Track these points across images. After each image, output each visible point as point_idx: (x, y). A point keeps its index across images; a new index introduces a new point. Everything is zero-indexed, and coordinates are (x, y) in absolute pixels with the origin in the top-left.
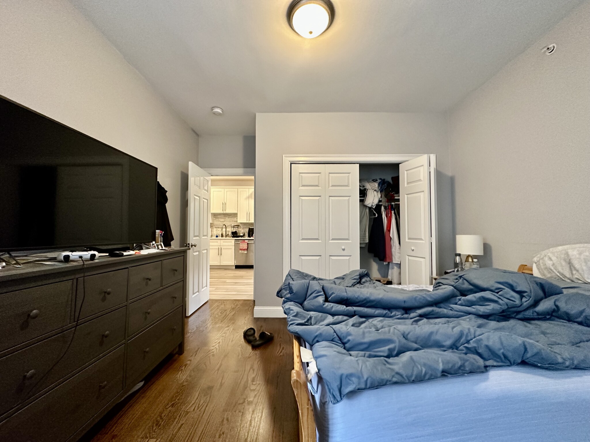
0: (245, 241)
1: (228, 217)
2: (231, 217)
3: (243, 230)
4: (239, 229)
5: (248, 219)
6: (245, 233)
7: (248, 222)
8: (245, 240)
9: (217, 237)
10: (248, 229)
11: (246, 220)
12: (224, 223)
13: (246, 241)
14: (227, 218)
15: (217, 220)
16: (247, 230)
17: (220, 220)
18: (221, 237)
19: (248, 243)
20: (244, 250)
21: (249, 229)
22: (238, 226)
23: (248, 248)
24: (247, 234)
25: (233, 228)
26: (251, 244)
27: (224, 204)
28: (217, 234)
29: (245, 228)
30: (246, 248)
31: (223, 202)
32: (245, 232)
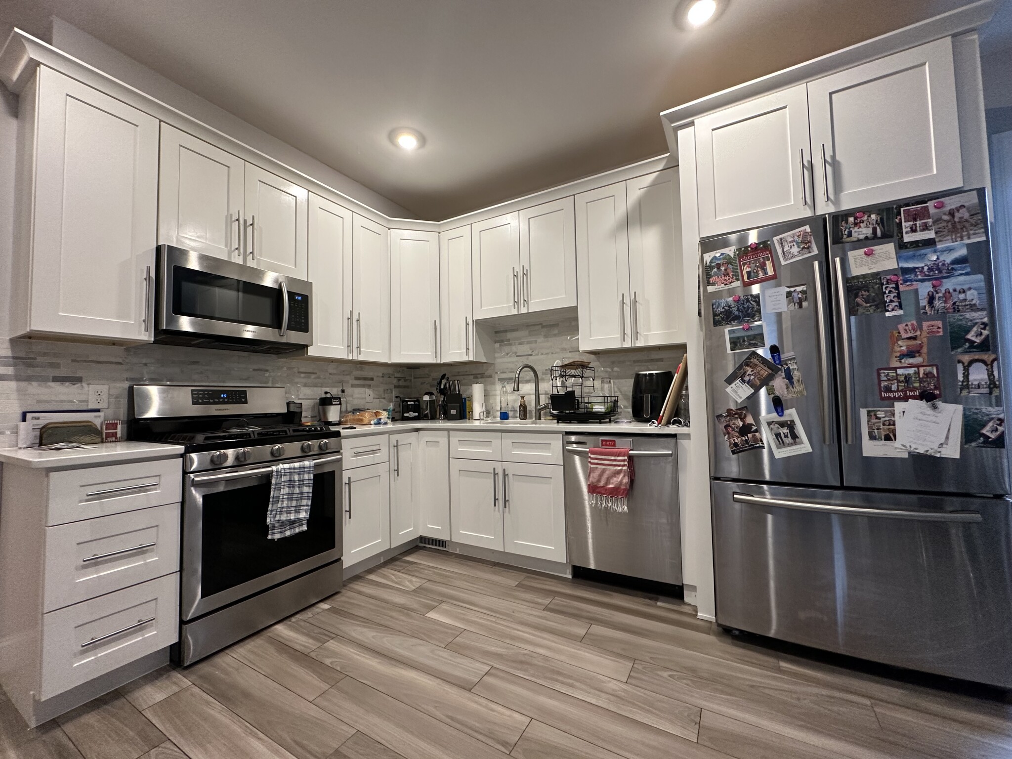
0: (614, 444)
1: (546, 336)
2: (555, 335)
3: (606, 386)
4: (589, 383)
5: (628, 331)
6: (616, 401)
7: (628, 344)
8: (618, 440)
9: (504, 416)
10: (631, 382)
11: (618, 335)
12: (530, 361)
13: (623, 444)
14: (541, 339)
15: (507, 349)
16: (628, 385)
17: (514, 348)
18: (518, 419)
19: (631, 458)
20: (614, 493)
21: (638, 378)
22: (583, 366)
23: (632, 482)
24: (625, 406)
25: (561, 376)
26: (652, 461)
27: (521, 278)
28: (504, 405)
29: (618, 377)
30: (624, 485)
31: (517, 269)
32: (618, 394)
